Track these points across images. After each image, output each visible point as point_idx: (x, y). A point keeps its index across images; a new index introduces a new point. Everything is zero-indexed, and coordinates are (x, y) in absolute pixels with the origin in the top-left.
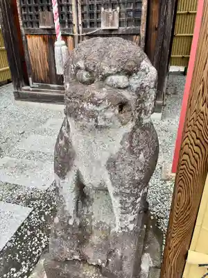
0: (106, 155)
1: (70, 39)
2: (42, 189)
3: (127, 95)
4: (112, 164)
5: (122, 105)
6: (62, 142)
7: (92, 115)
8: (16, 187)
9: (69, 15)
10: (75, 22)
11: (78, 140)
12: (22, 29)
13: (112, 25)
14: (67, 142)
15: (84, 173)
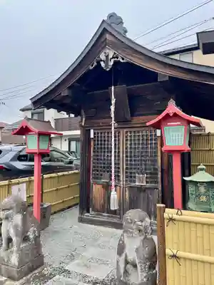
0: (135, 247)
1: (118, 187)
2: (101, 278)
3: (142, 228)
4: (137, 250)
5: (140, 231)
6: (121, 242)
7: (132, 233)
8: (86, 276)
9: (119, 176)
10: (121, 179)
11: (126, 240)
12: (91, 181)
13: (142, 183)
14: (123, 242)
15: (128, 254)
